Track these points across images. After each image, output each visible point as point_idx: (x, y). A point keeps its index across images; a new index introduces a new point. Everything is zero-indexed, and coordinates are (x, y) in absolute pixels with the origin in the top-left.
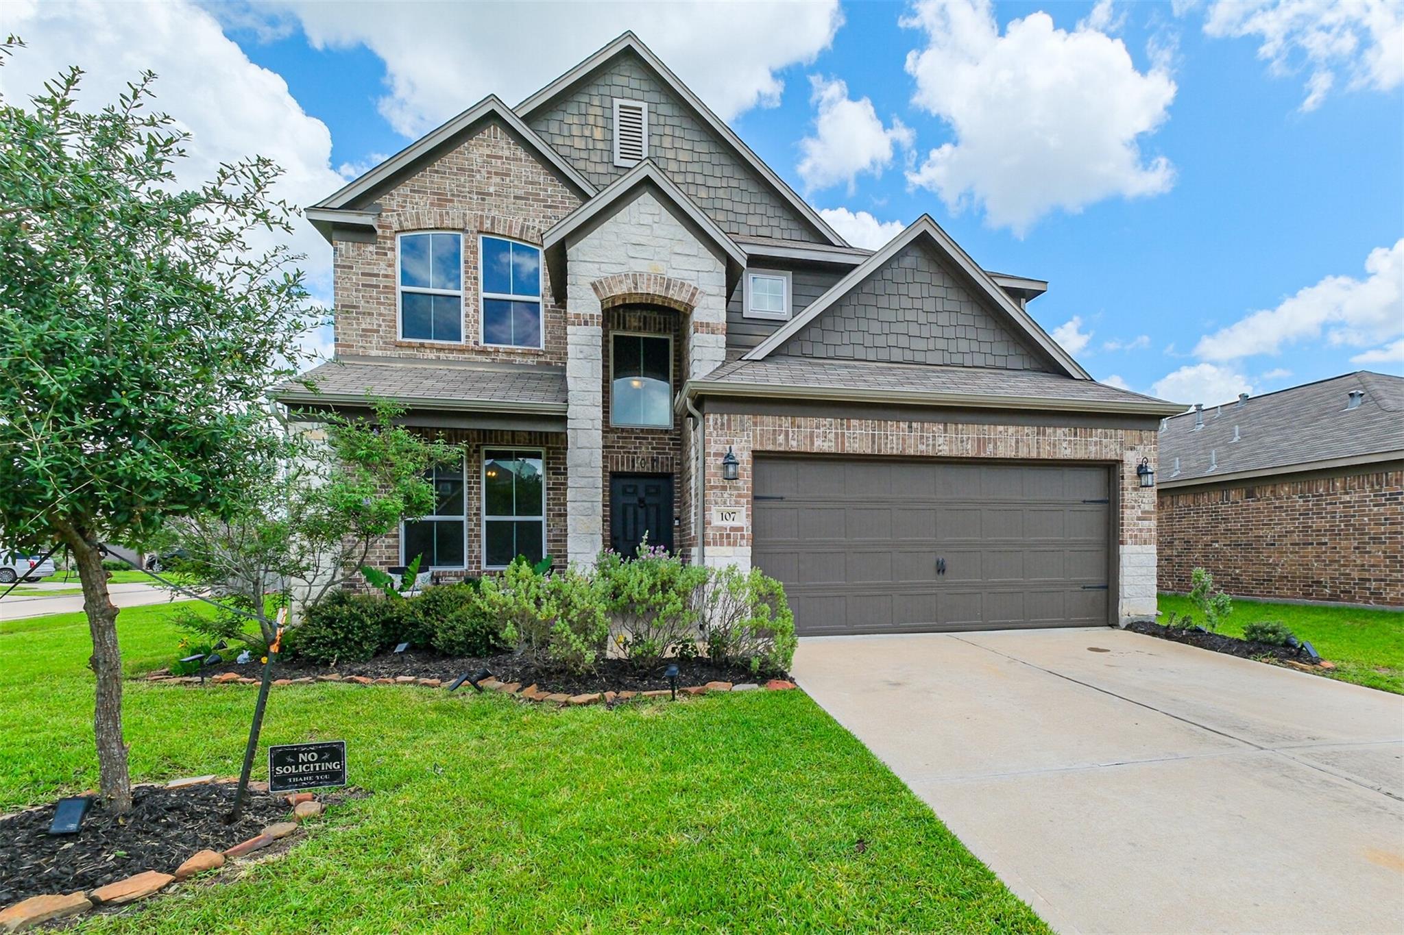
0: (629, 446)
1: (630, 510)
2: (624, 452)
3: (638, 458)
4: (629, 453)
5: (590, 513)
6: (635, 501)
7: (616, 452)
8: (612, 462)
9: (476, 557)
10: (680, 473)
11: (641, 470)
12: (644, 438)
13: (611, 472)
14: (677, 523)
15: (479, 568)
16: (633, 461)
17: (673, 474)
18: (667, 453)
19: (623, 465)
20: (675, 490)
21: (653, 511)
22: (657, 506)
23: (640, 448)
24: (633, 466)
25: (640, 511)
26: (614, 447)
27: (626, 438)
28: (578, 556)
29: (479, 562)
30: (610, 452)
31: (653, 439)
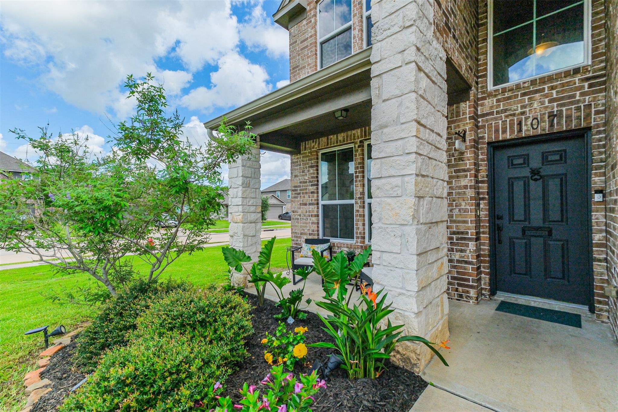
0: (514, 107)
1: (518, 187)
2: (507, 117)
3: (526, 119)
4: (514, 115)
5: (399, 192)
6: (526, 172)
7: (496, 119)
8: (490, 131)
9: (360, 233)
10: (605, 124)
11: (531, 133)
12: (536, 92)
13: (489, 143)
14: (598, 197)
15: (364, 242)
16: (520, 124)
17: (589, 129)
18: (578, 101)
19: (504, 131)
20: (595, 152)
21: (554, 186)
22: (563, 179)
23: (531, 105)
24: (520, 130)
25: (536, 188)
26: (492, 113)
27: (509, 98)
28: (385, 255)
29: (364, 238)
30: (487, 121)
31: (552, 88)
